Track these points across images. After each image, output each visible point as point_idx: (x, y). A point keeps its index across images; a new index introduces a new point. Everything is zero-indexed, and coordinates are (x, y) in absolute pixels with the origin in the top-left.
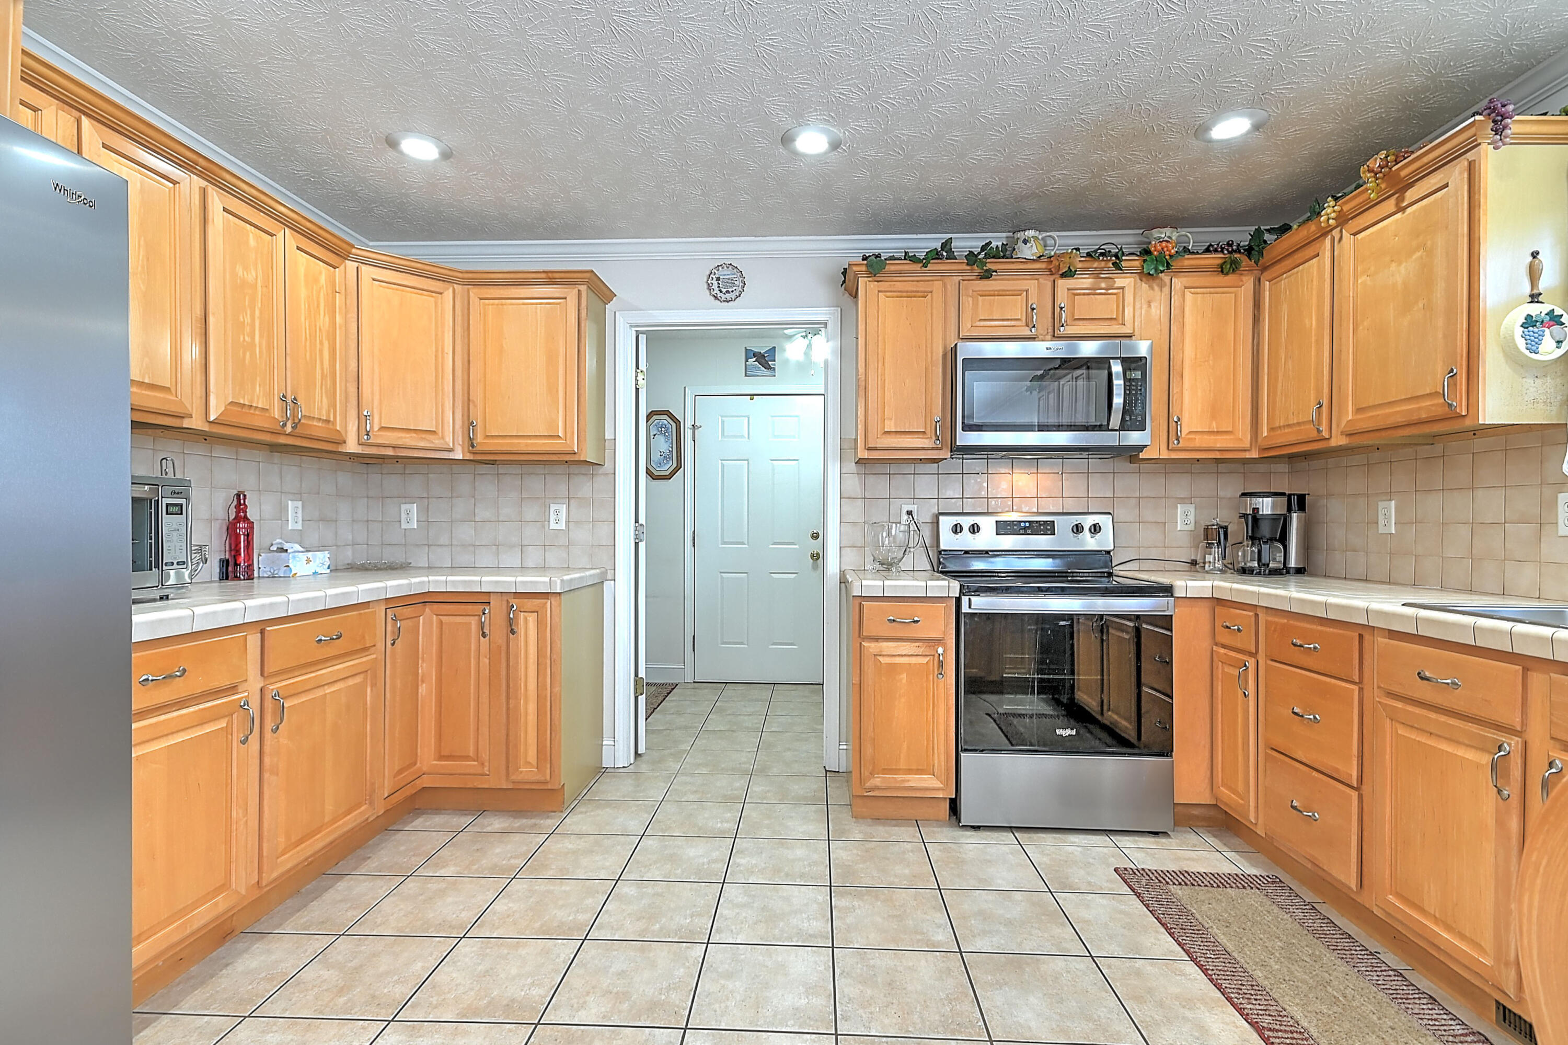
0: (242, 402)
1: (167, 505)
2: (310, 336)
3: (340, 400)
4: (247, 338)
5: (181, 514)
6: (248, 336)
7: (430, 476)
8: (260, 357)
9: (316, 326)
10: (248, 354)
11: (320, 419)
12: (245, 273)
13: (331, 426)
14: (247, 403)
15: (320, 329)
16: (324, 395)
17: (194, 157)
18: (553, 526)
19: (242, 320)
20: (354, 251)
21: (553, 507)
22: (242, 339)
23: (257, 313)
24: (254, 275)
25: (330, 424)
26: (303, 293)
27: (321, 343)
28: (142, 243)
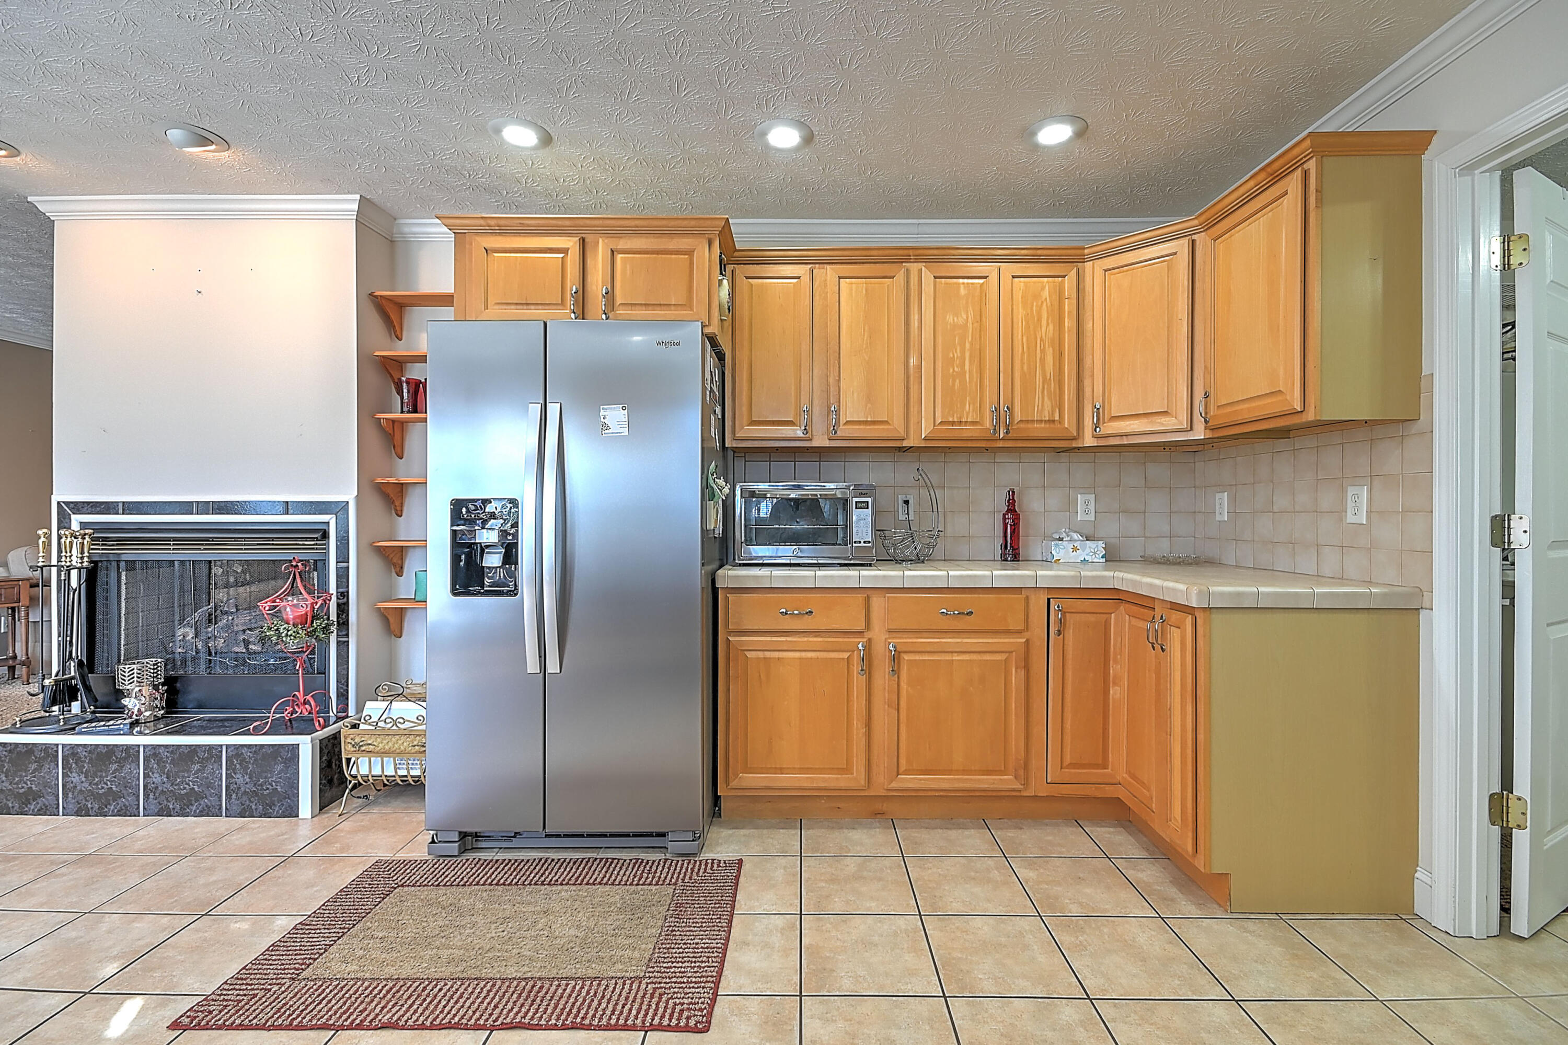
0: (951, 420)
1: (856, 502)
2: (1028, 348)
3: (1069, 399)
4: (956, 369)
5: (868, 508)
6: (957, 367)
7: (1238, 459)
8: (970, 382)
9: (1036, 338)
10: (958, 381)
11: (1041, 421)
12: (955, 319)
13: (1057, 425)
14: (956, 420)
15: (1041, 339)
16: (1046, 398)
17: (906, 252)
18: (1350, 518)
19: (952, 356)
20: (1086, 251)
21: (1351, 491)
22: (951, 371)
23: (967, 346)
24: (965, 317)
25: (1056, 423)
26: (1020, 312)
27: (1043, 351)
28: (866, 328)
